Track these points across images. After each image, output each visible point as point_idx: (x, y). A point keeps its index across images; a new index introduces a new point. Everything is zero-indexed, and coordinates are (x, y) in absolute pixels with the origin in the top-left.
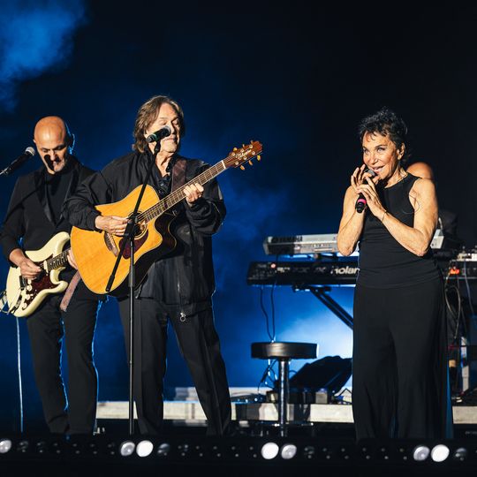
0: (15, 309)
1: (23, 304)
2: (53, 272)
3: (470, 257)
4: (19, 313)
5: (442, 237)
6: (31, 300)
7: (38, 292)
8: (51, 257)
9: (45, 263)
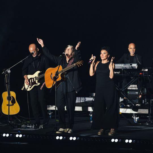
0: (27, 89)
1: (29, 88)
2: (36, 81)
3: (145, 70)
4: (28, 90)
5: (137, 66)
6: (31, 87)
7: (33, 85)
8: (36, 77)
9: (34, 78)
